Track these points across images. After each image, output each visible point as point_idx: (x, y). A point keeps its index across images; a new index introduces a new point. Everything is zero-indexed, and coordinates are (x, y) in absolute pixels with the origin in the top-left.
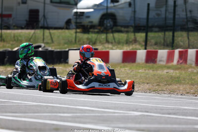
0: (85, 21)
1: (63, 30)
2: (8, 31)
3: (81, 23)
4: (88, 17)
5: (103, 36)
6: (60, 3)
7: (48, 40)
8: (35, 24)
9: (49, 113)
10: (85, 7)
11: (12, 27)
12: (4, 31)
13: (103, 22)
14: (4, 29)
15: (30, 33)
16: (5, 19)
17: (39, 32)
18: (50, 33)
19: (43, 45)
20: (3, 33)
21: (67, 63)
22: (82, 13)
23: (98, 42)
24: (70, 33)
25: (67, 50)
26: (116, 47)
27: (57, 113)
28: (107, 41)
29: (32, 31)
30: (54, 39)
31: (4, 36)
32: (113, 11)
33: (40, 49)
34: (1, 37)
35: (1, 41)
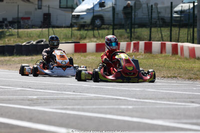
0: (81, 22)
3: (78, 23)
4: (83, 18)
6: (67, 8)
10: (80, 11)
12: (20, 30)
16: (26, 21)
18: (53, 31)
19: (44, 40)
20: (19, 32)
22: (78, 16)
23: (87, 37)
24: (67, 31)
28: (94, 36)
31: (20, 34)
32: (101, 13)
33: (42, 43)
34: (18, 34)
35: (18, 37)
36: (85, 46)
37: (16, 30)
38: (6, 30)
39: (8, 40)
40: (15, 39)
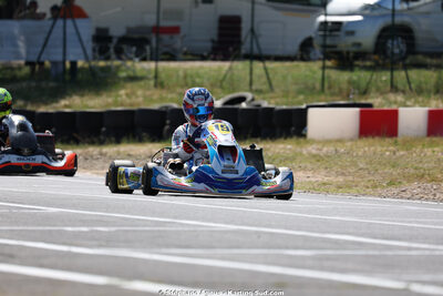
0: (345, 43)
1: (295, 63)
2: (173, 65)
3: (335, 48)
4: (352, 33)
5: (385, 76)
7: (259, 84)
8: (231, 49)
9: (263, 247)
10: (344, 11)
11: (181, 56)
12: (163, 65)
13: (385, 44)
14: (163, 60)
15: (220, 68)
16: (165, 37)
17: (240, 67)
18: (265, 69)
19: (249, 96)
20: (160, 69)
21: (305, 136)
23: (373, 89)
24: (311, 70)
25: (304, 106)
26: (413, 100)
27: (280, 247)
28: (394, 88)
29: (226, 65)
30: (274, 83)
31: (162, 76)
32: (406, 19)
33: (244, 105)
34: (156, 77)
35: (156, 86)
36: (392, 116)
37: (152, 65)
38: (117, 63)
39: (127, 95)
40: (148, 93)
